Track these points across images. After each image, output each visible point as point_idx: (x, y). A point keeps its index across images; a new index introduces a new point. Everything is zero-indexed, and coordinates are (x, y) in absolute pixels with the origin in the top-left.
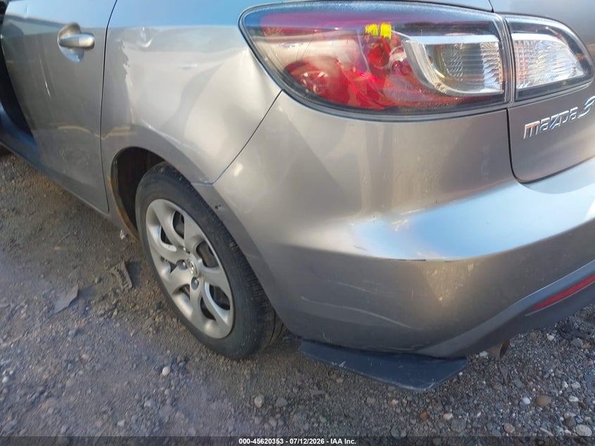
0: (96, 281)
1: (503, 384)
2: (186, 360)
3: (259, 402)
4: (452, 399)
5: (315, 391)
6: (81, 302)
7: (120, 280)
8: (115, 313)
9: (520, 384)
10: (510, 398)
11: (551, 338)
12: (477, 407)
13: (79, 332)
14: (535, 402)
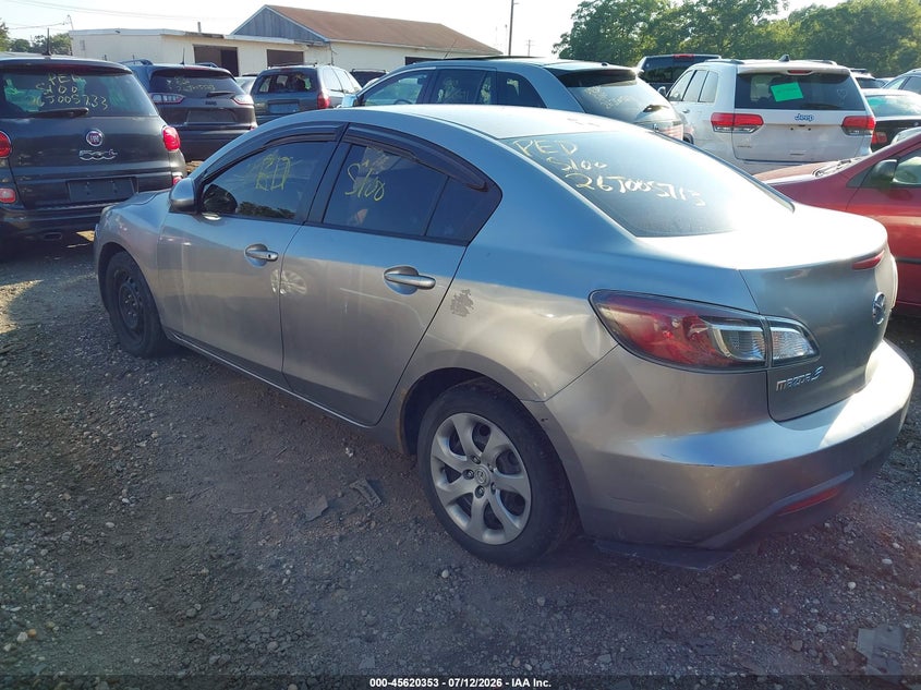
0: (340, 494)
1: (756, 599)
2: (461, 567)
3: (541, 601)
4: (713, 607)
5: (589, 597)
6: (333, 514)
7: (367, 496)
8: (373, 524)
9: (769, 599)
10: (761, 608)
11: (795, 568)
12: (734, 613)
13: (341, 538)
14: (783, 612)
